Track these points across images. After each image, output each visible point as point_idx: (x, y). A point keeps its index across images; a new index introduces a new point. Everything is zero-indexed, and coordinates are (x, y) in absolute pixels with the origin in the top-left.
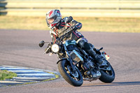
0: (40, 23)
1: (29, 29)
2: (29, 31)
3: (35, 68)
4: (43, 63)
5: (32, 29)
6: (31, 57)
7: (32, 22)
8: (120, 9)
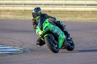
0: (10, 14)
1: (2, 18)
2: (3, 20)
3: (7, 45)
4: (12, 42)
5: (4, 18)
6: (5, 38)
7: (5, 14)
8: (65, 5)
